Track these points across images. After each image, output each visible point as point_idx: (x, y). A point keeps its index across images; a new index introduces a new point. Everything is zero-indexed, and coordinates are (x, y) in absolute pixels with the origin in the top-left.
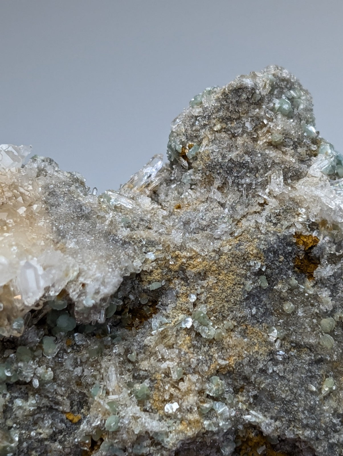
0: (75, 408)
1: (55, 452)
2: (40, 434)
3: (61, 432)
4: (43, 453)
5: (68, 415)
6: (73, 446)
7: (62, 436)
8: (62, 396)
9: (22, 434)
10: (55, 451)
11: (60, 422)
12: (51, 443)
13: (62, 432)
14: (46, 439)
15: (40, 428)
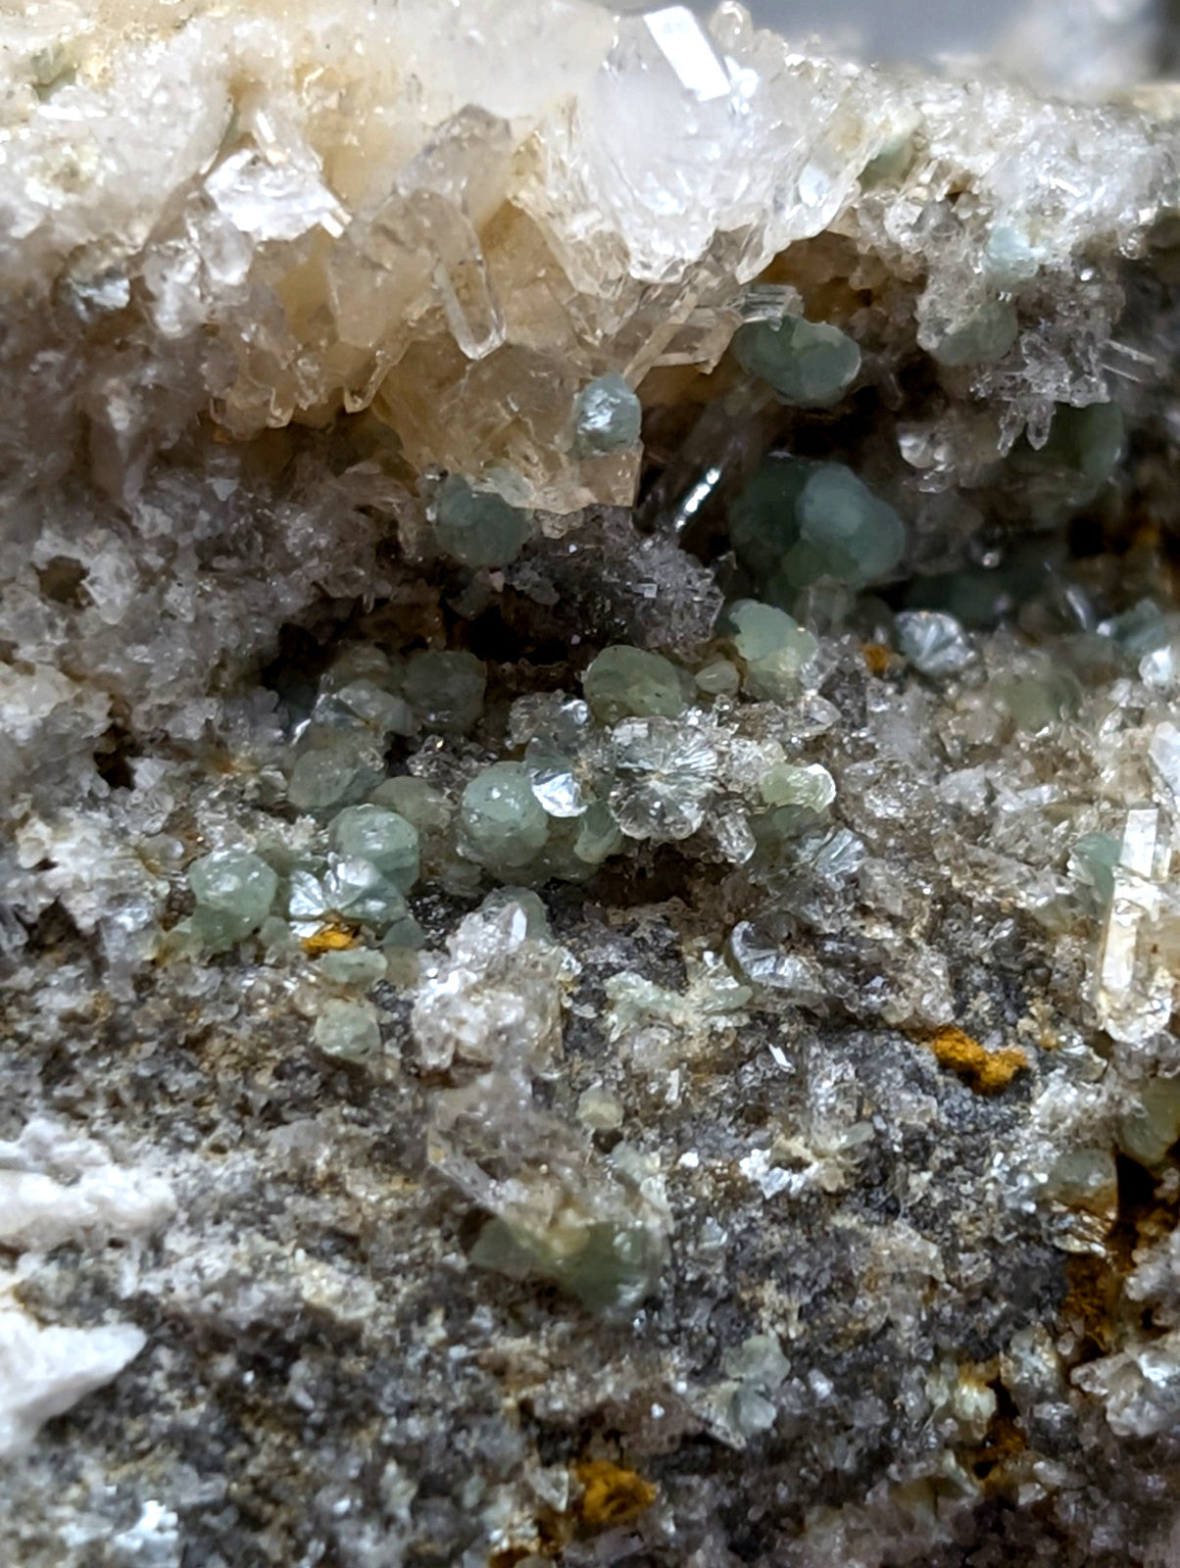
0: (982, 1004)
1: (899, 1290)
2: (797, 1165)
3: (918, 1149)
4: (829, 1292)
5: (944, 1044)
6: (1008, 1230)
7: (926, 1176)
8: (894, 921)
9: (687, 1173)
10: (898, 1278)
11: (907, 1087)
12: (870, 1224)
13: (928, 1148)
14: (837, 1199)
15: (792, 1131)
